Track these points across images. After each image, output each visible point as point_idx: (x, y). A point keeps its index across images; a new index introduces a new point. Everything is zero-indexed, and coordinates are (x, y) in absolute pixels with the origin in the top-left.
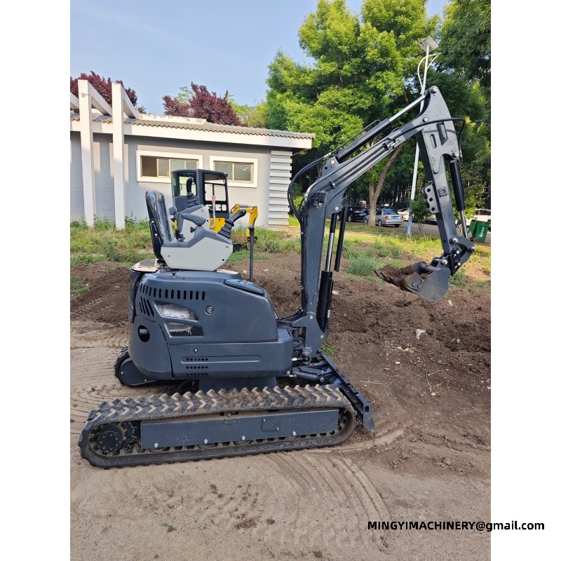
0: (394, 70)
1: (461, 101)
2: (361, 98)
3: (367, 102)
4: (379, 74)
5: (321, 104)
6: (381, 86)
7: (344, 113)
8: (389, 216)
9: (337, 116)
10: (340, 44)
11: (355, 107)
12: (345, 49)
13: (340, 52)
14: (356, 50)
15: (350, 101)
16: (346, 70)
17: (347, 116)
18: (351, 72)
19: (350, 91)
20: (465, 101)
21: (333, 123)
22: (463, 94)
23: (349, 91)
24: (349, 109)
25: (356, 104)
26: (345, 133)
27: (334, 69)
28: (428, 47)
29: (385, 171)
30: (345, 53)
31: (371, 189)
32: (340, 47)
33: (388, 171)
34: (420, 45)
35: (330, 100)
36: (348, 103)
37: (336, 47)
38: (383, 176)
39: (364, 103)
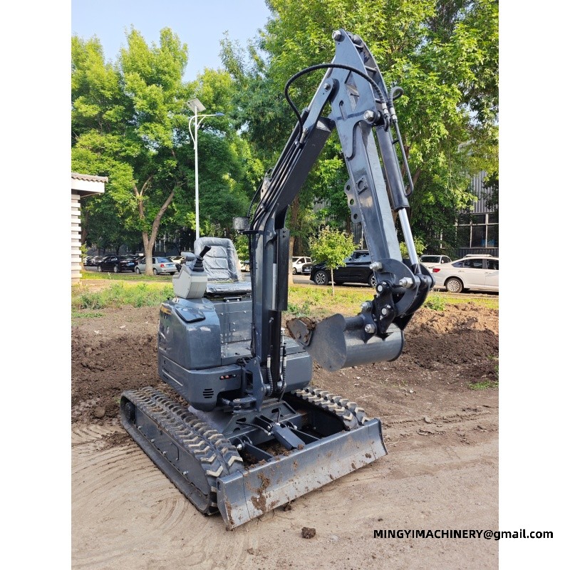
0: (162, 124)
1: (225, 159)
2: (129, 145)
3: (135, 151)
4: (147, 124)
5: (83, 146)
6: (151, 137)
7: (111, 159)
8: (165, 264)
9: (102, 161)
10: (102, 88)
11: (123, 154)
12: (108, 94)
13: (102, 96)
14: (118, 97)
15: (116, 147)
16: (109, 115)
17: (114, 163)
18: (116, 118)
19: (116, 138)
20: (229, 160)
21: (99, 168)
22: (227, 154)
23: (114, 137)
24: (115, 155)
25: (125, 151)
26: (115, 179)
27: (96, 113)
28: (196, 108)
29: (158, 219)
30: (107, 99)
31: (145, 238)
32: (103, 91)
33: (161, 220)
34: (188, 105)
35: (93, 143)
36: (115, 150)
37: (98, 90)
38: (156, 224)
39: (133, 151)
